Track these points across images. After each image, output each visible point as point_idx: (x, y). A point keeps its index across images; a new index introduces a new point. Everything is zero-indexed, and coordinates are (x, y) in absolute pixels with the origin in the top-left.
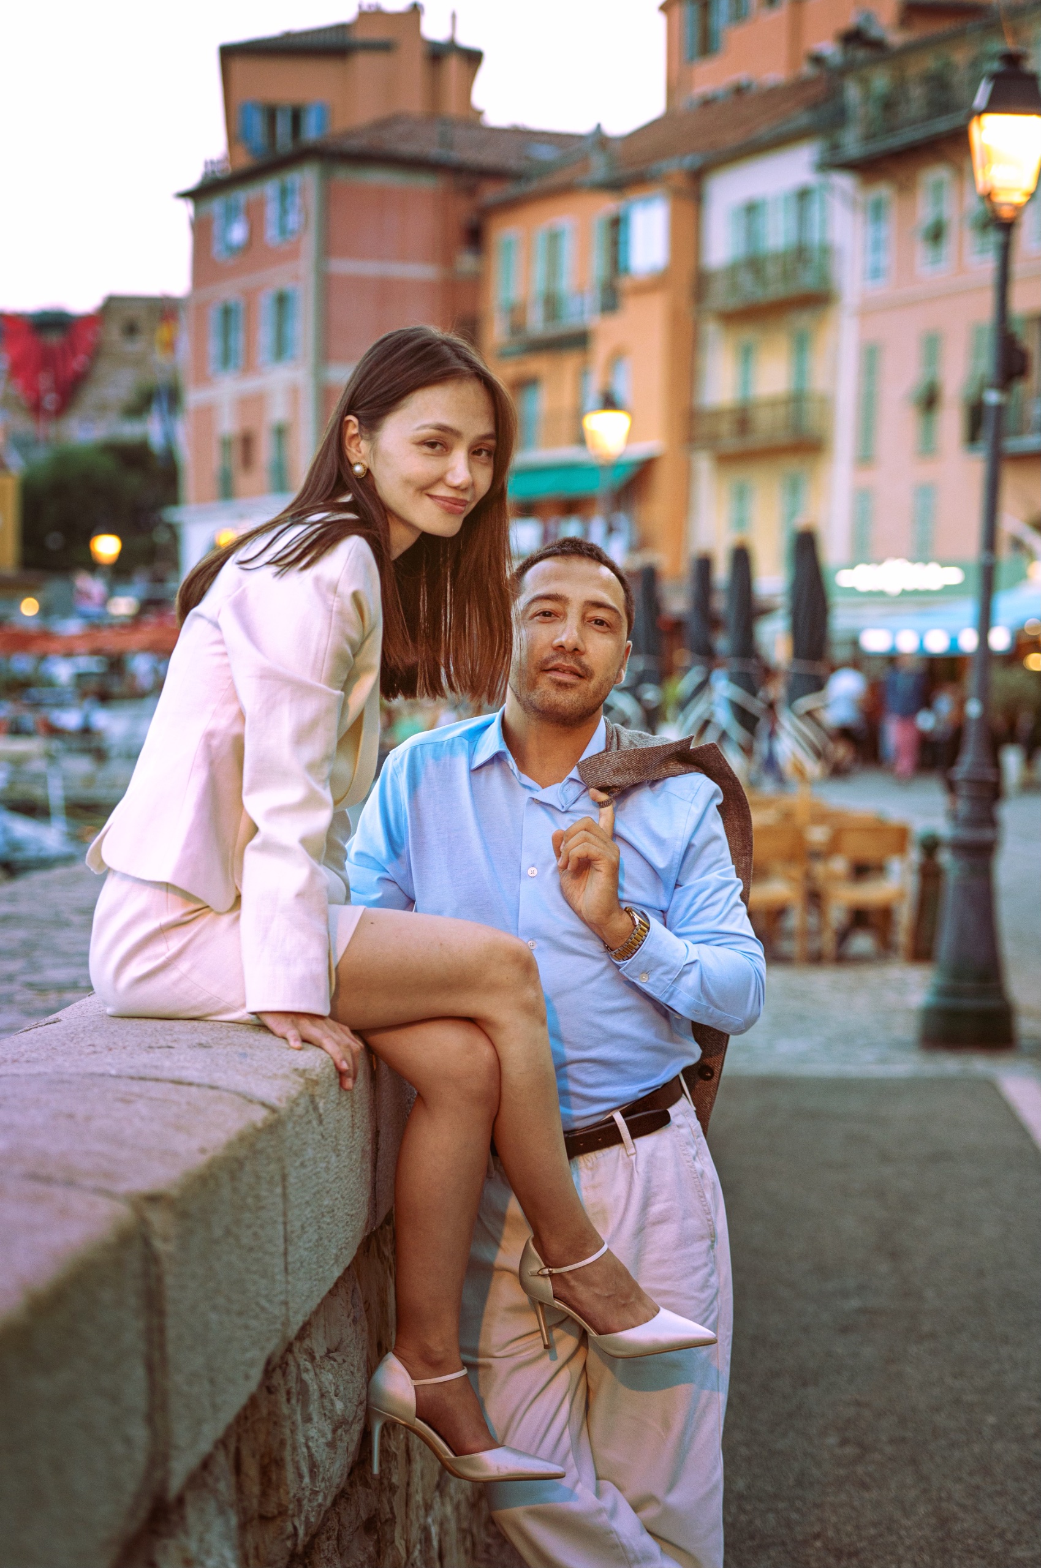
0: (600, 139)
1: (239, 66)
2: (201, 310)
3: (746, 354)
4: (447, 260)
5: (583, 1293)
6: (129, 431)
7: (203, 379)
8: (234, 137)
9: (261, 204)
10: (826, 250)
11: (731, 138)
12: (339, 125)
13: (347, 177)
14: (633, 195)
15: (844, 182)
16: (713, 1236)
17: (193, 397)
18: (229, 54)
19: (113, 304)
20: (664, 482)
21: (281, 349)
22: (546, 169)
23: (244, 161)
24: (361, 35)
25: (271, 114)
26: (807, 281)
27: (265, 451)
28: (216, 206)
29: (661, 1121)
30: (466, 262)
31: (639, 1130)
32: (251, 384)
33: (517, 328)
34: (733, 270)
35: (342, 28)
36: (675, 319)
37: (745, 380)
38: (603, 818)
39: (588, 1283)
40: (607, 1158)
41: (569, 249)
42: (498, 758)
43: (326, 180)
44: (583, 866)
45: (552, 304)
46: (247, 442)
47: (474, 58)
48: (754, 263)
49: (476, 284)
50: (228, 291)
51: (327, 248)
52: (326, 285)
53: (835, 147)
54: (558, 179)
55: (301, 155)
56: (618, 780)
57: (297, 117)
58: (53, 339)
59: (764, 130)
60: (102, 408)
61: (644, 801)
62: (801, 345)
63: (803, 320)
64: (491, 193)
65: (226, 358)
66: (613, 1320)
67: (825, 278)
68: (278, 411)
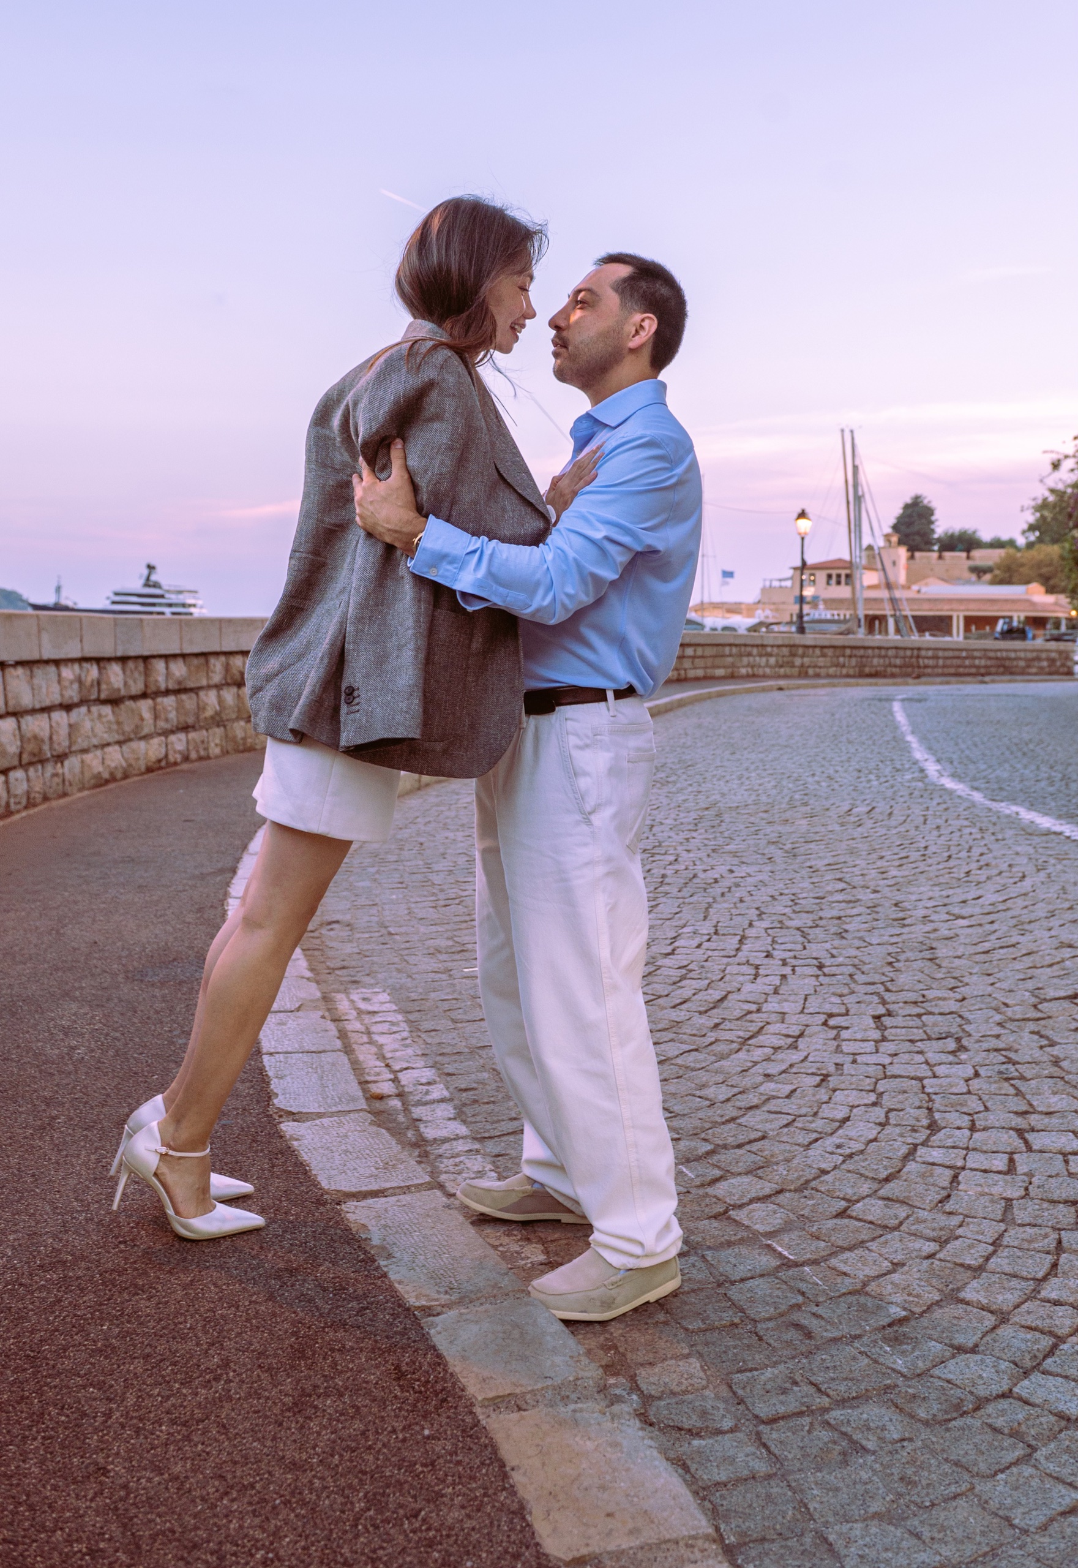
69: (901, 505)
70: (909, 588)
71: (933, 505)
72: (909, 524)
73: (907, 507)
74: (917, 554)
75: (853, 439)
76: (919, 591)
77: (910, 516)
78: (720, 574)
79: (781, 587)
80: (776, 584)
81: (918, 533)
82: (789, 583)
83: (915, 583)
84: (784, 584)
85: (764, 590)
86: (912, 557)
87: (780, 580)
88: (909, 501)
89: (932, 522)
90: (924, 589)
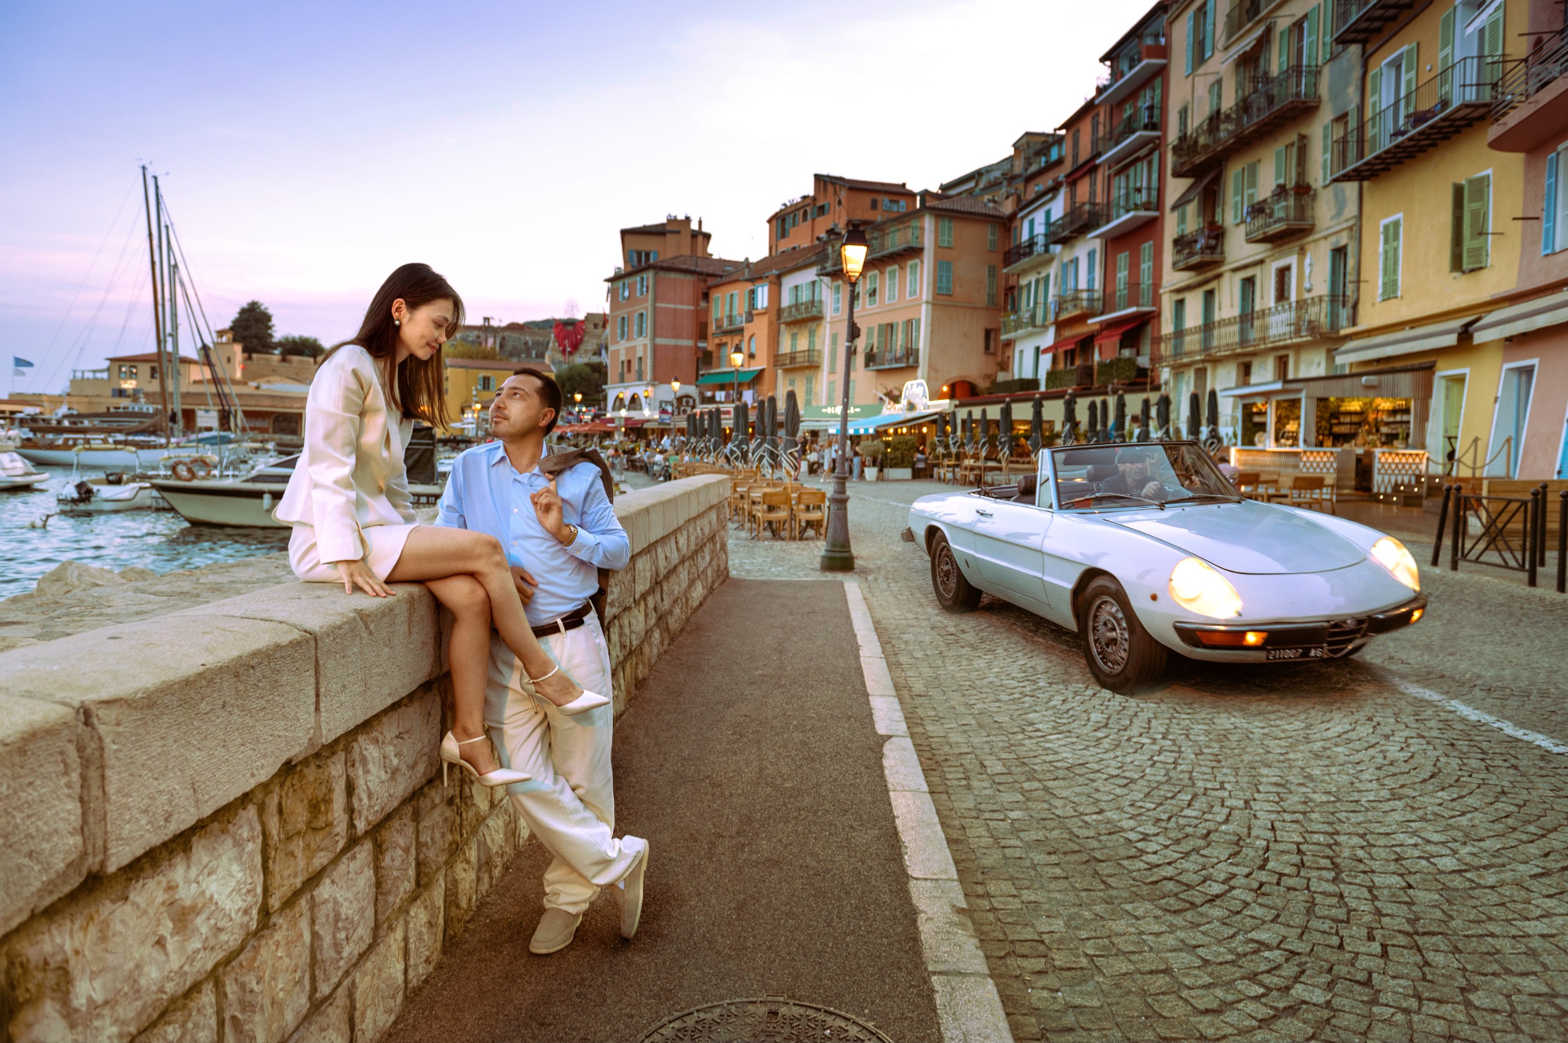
0: (747, 263)
1: (627, 237)
2: (615, 318)
3: (794, 337)
4: (698, 305)
5: (549, 690)
6: (595, 359)
7: (615, 342)
8: (626, 261)
9: (635, 283)
10: (821, 302)
11: (791, 265)
12: (661, 258)
13: (661, 274)
14: (757, 284)
15: (827, 280)
16: (604, 671)
17: (611, 348)
18: (624, 233)
19: (589, 317)
20: (767, 376)
21: (641, 334)
22: (730, 274)
23: (630, 269)
24: (668, 228)
25: (639, 254)
26: (815, 312)
27: (635, 366)
28: (620, 284)
29: (580, 623)
30: (703, 304)
31: (568, 627)
32: (631, 344)
33: (719, 327)
34: (790, 307)
35: (663, 225)
36: (770, 324)
37: (793, 345)
38: (552, 486)
39: (550, 685)
40: (552, 639)
41: (736, 300)
42: (502, 459)
43: (656, 275)
44: (547, 508)
45: (730, 318)
46: (629, 362)
47: (707, 237)
48: (797, 306)
49: (707, 311)
50: (623, 313)
51: (655, 300)
52: (655, 309)
53: (824, 268)
54: (733, 278)
55: (648, 267)
56: (557, 468)
57: (647, 255)
58: (570, 328)
59: (801, 262)
60: (586, 351)
61: (567, 477)
62: (812, 334)
63: (813, 325)
64: (711, 282)
65: (623, 336)
66: (562, 701)
67: (820, 312)
68: (640, 354)
69: (238, 310)
70: (245, 383)
71: (270, 311)
72: (246, 328)
73: (243, 312)
74: (255, 356)
75: (157, 187)
76: (257, 388)
77: (247, 320)
78: (12, 362)
79: (95, 379)
80: (89, 375)
81: (256, 337)
82: (105, 375)
83: (252, 380)
84: (99, 375)
85: (74, 382)
86: (250, 358)
87: (94, 371)
88: (245, 305)
89: (270, 328)
90: (264, 386)
